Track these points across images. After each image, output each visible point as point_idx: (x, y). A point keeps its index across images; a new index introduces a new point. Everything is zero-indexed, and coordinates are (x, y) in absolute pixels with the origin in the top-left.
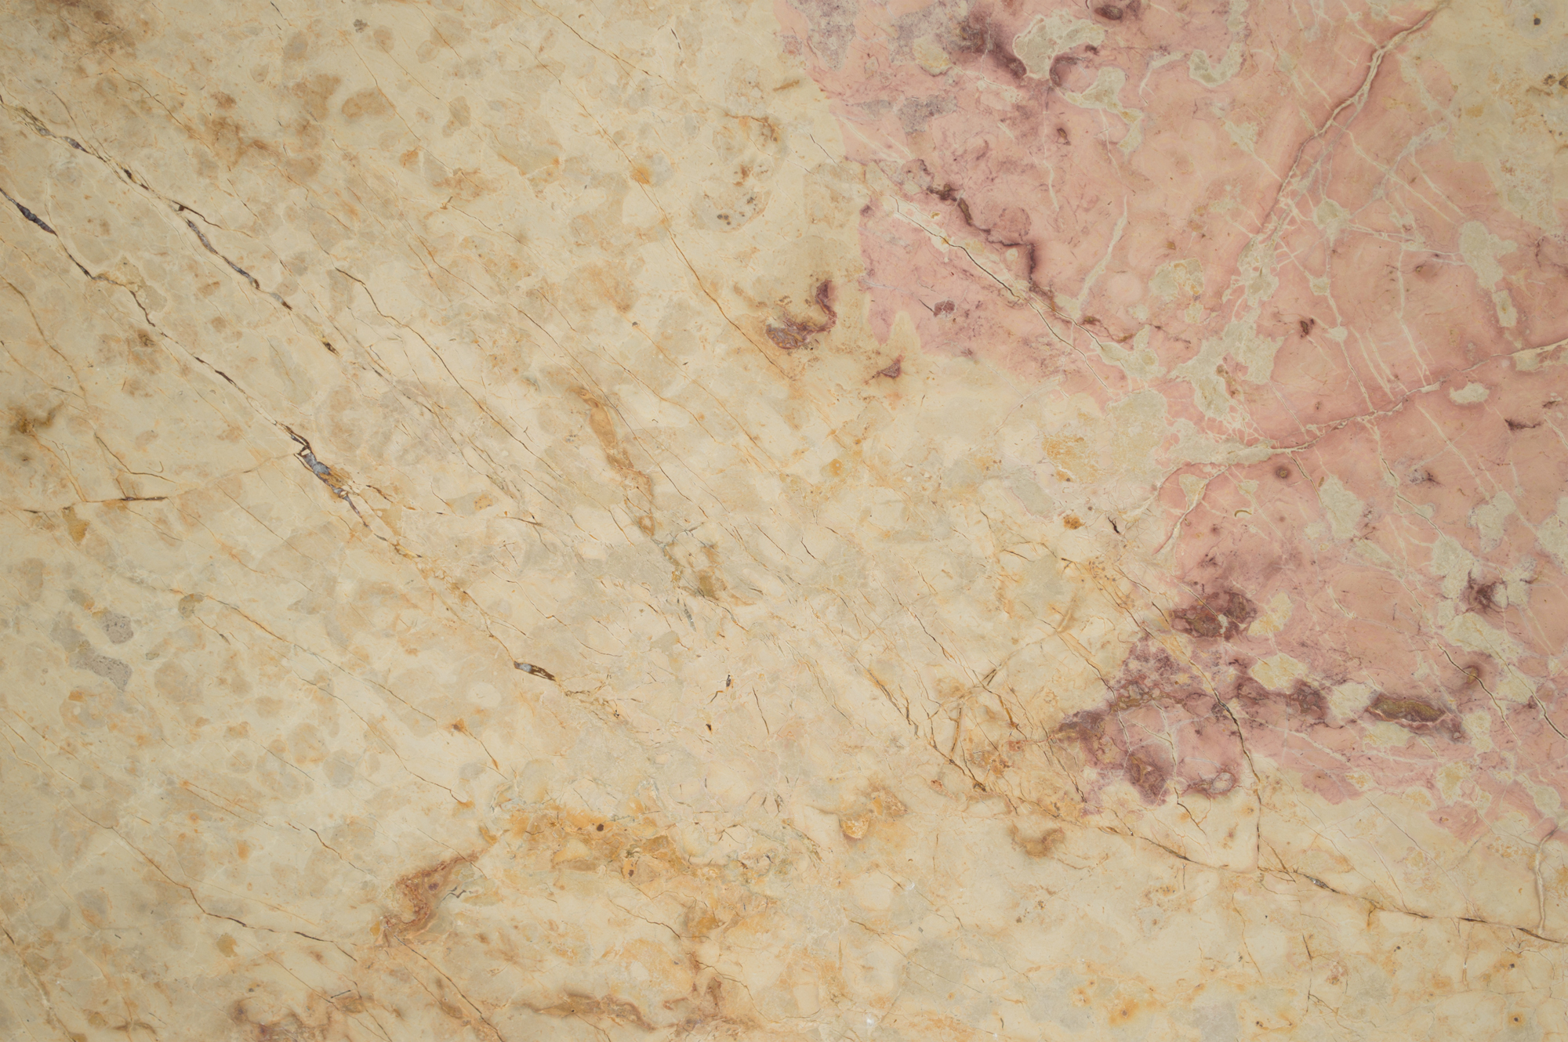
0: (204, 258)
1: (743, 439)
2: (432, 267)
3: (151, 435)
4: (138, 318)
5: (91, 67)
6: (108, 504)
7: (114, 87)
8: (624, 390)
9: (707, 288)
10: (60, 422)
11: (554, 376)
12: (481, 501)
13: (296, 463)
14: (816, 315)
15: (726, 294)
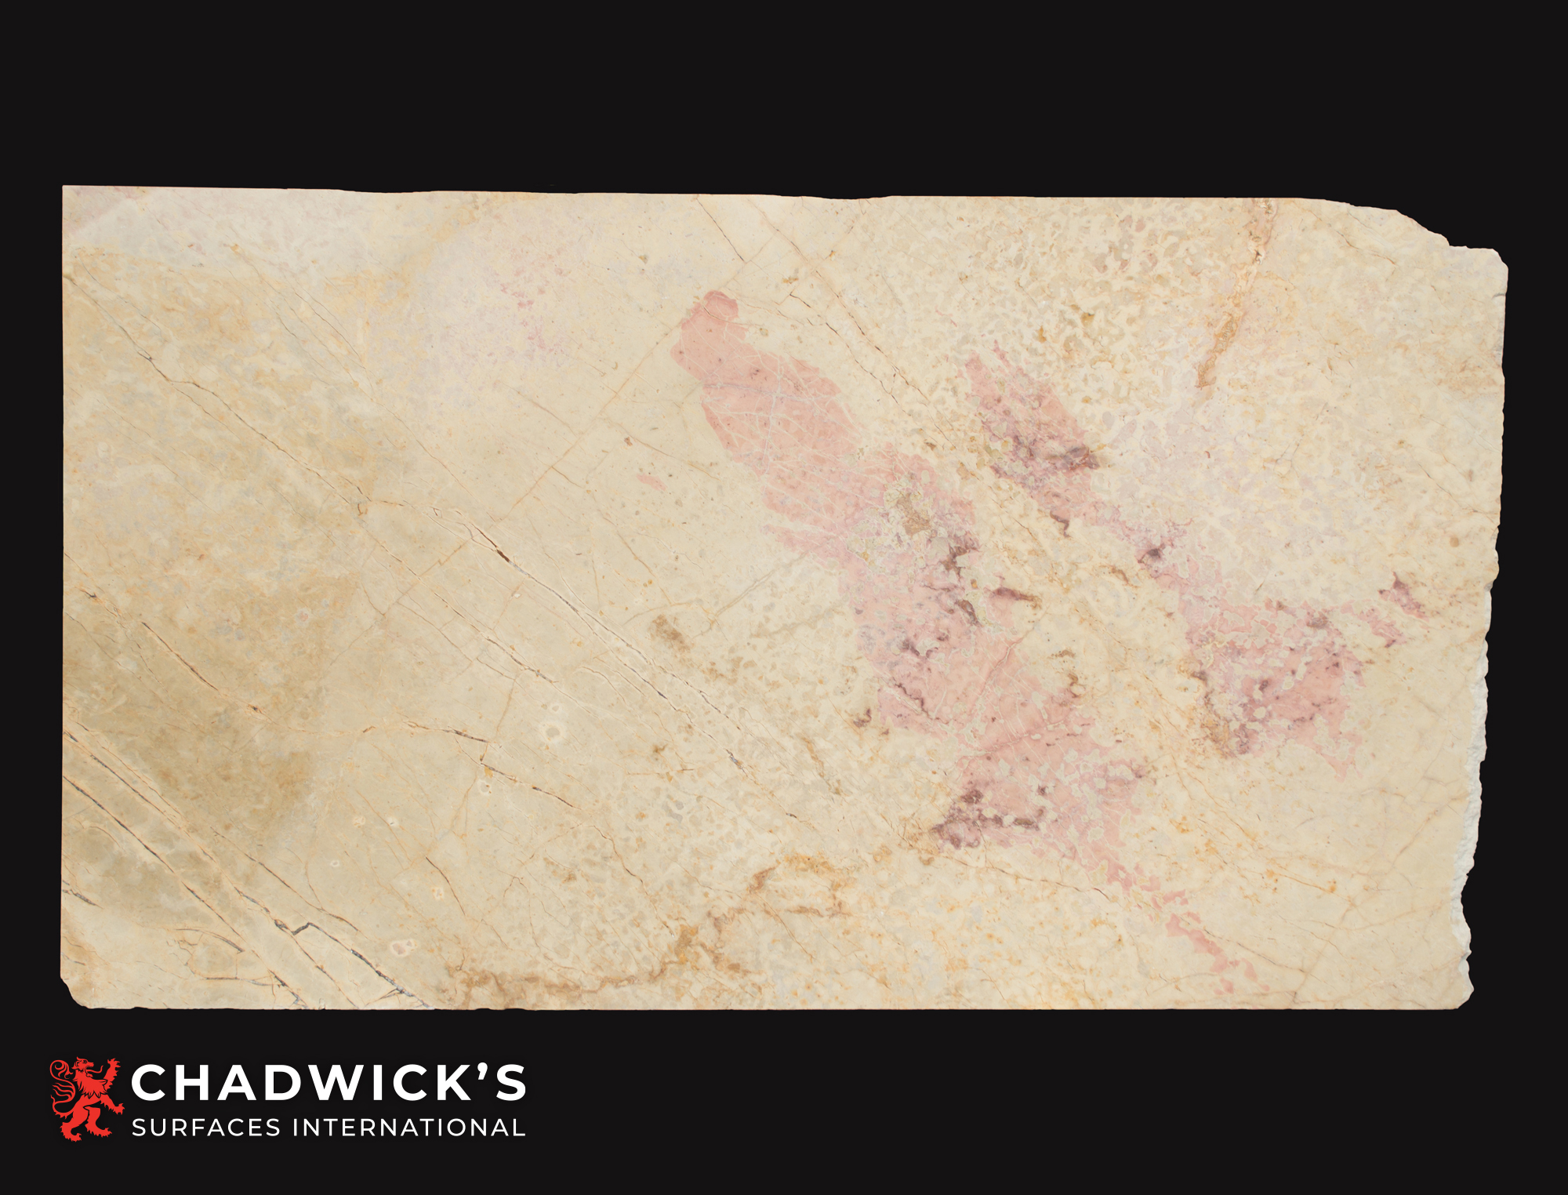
0: (706, 705)
1: (847, 751)
2: (766, 707)
3: (691, 752)
4: (688, 721)
5: (678, 656)
6: (678, 771)
7: (684, 660)
8: (816, 739)
9: (838, 711)
10: (666, 749)
11: (797, 735)
12: (778, 769)
13: (729, 759)
14: (866, 718)
15: (843, 712)
